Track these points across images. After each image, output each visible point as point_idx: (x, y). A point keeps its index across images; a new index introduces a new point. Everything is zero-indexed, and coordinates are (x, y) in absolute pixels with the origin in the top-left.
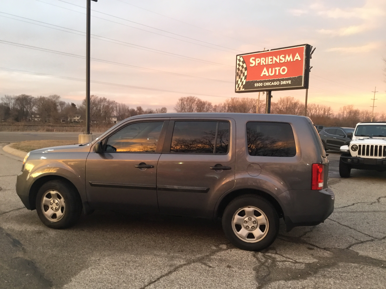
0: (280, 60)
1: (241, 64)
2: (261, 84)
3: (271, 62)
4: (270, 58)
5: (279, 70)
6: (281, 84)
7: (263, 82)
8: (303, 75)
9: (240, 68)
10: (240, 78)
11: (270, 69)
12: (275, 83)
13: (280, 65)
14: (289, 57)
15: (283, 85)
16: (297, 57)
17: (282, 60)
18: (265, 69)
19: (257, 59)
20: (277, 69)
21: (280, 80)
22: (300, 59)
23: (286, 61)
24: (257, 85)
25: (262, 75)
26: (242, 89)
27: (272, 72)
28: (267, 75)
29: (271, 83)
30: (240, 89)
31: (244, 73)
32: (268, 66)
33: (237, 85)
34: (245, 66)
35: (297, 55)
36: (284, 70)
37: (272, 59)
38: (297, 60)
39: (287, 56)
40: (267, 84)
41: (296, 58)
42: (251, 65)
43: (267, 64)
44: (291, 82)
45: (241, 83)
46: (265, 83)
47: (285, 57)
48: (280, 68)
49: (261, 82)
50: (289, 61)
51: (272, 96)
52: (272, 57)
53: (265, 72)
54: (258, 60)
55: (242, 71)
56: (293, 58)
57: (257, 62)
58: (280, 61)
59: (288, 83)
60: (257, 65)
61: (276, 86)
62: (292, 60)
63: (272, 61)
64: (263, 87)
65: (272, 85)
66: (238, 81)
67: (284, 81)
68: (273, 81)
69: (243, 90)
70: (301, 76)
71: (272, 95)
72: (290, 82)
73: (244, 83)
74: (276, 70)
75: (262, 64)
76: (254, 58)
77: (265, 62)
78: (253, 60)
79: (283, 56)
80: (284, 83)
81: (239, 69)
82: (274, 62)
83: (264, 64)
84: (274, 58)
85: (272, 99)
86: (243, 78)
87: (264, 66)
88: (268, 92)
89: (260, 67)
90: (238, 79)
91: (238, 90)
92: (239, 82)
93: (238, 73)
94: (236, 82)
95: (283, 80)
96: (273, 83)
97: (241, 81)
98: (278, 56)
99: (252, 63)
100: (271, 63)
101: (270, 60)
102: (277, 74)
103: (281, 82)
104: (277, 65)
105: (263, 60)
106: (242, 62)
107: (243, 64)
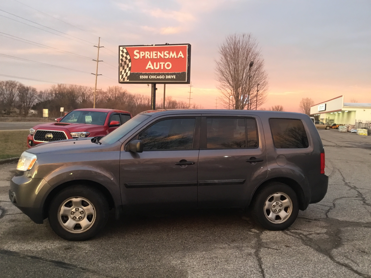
0: (164, 55)
1: (125, 55)
2: (146, 77)
3: (155, 56)
4: (154, 52)
5: (164, 65)
6: (166, 78)
7: (149, 75)
8: (187, 72)
9: (124, 59)
10: (123, 69)
11: (155, 63)
12: (161, 77)
13: (165, 60)
14: (173, 54)
15: (168, 79)
16: (181, 54)
17: (166, 56)
18: (150, 63)
19: (141, 53)
20: (162, 63)
21: (165, 75)
22: (183, 57)
23: (170, 57)
24: (142, 77)
25: (147, 68)
26: (126, 80)
27: (157, 66)
28: (152, 68)
29: (156, 76)
30: (124, 79)
31: (128, 65)
32: (153, 61)
33: (121, 76)
34: (128, 57)
35: (181, 52)
36: (168, 66)
37: (157, 54)
38: (181, 57)
39: (171, 53)
40: (153, 77)
41: (179, 56)
42: (135, 57)
43: (152, 58)
44: (176, 77)
45: (125, 74)
46: (150, 76)
47: (169, 54)
48: (165, 63)
49: (146, 74)
50: (173, 57)
51: (157, 89)
52: (156, 52)
53: (150, 65)
54: (143, 54)
55: (125, 62)
56: (177, 55)
57: (141, 55)
58: (164, 57)
59: (173, 77)
60: (141, 58)
61: (162, 79)
62: (176, 57)
63: (157, 56)
64: (148, 79)
65: (158, 78)
66: (121, 72)
67: (169, 76)
68: (159, 75)
69: (128, 81)
70: (185, 72)
71: (156, 87)
72: (174, 77)
73: (128, 75)
74: (160, 65)
75: (146, 58)
76: (138, 51)
77: (150, 55)
78: (137, 52)
79: (168, 52)
80: (169, 77)
81: (122, 60)
82: (159, 57)
83: (149, 58)
84: (159, 54)
85: (156, 91)
86: (128, 69)
87: (148, 60)
88: (153, 85)
89: (145, 61)
90: (121, 69)
91: (122, 80)
92: (123, 73)
93: (121, 63)
94: (120, 73)
95: (168, 74)
96: (158, 76)
97: (125, 72)
98: (163, 52)
99: (136, 56)
100: (156, 58)
101: (154, 55)
102: (162, 68)
103: (166, 76)
104: (161, 60)
105: (148, 54)
106: (126, 53)
107: (127, 55)
